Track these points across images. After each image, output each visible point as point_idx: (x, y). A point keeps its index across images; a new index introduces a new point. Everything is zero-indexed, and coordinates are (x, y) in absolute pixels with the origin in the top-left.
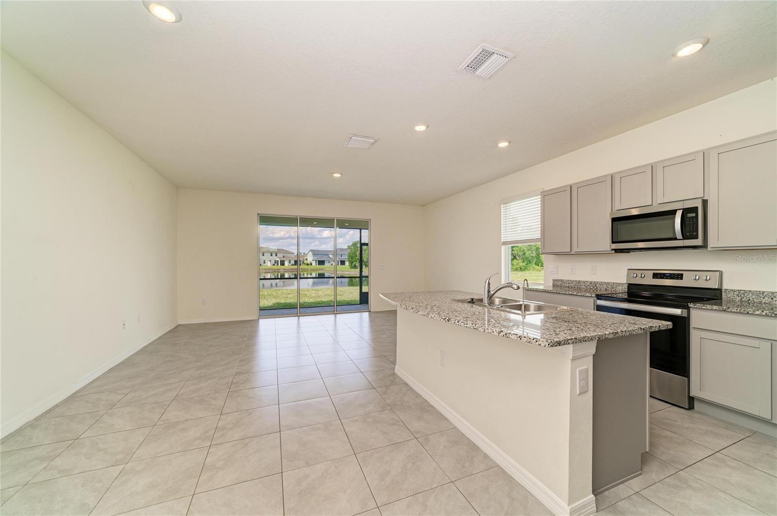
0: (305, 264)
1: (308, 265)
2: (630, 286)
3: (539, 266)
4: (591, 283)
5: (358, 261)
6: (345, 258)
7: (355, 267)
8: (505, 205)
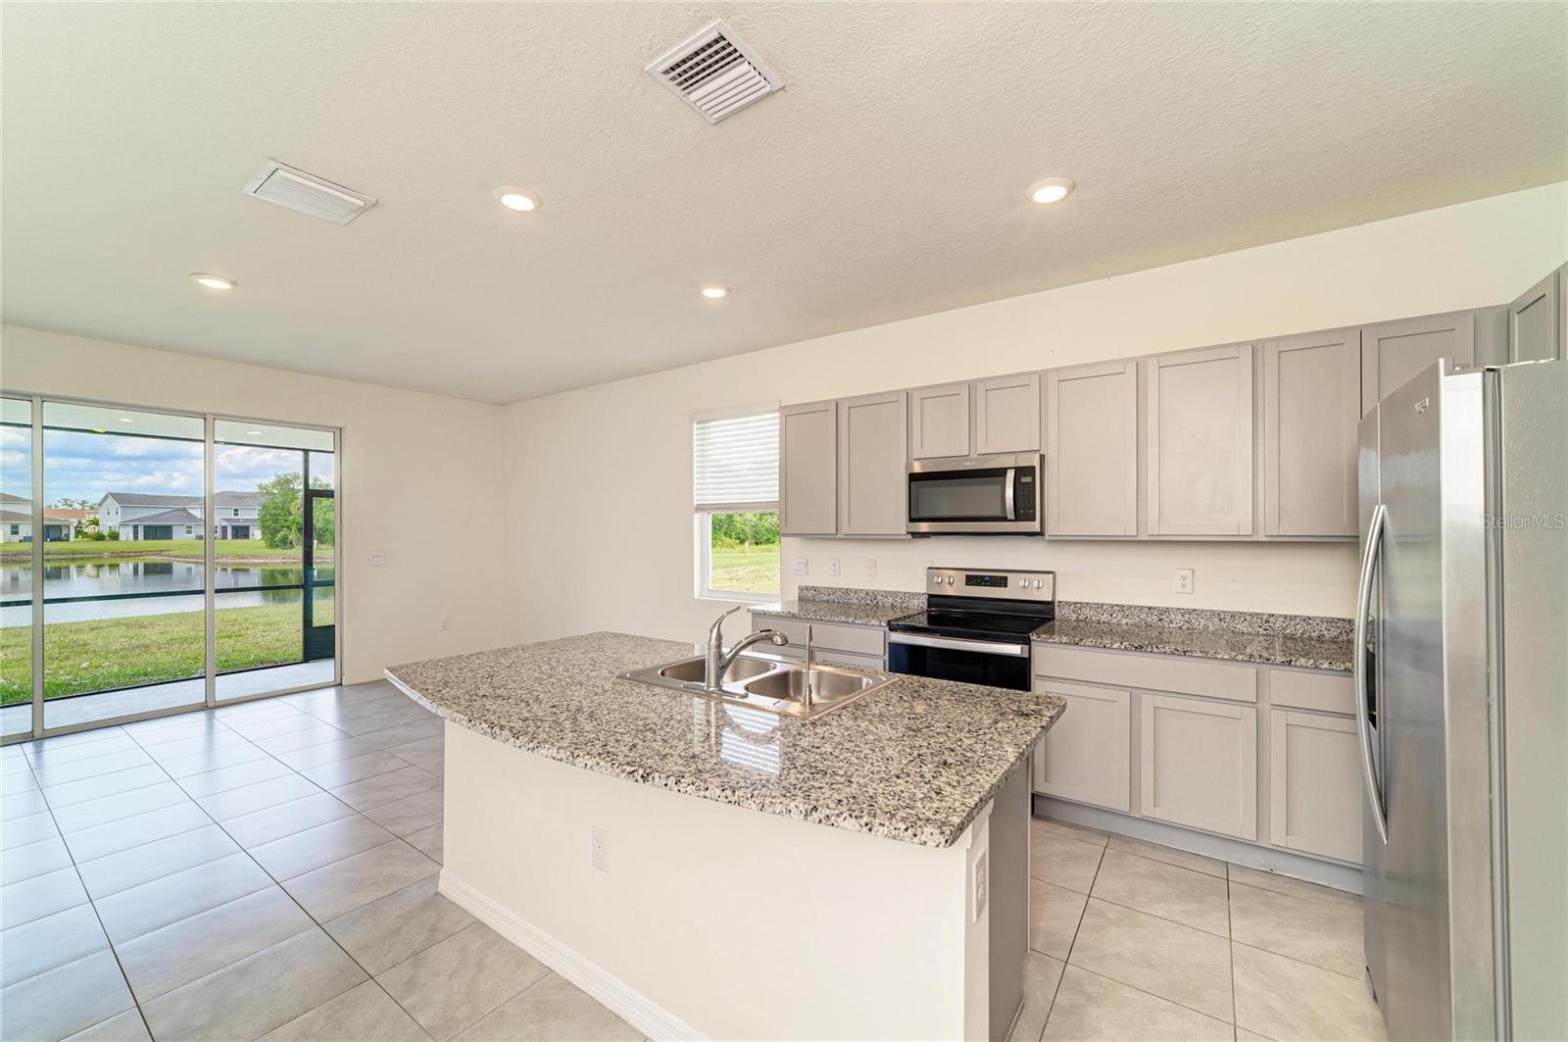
0: (85, 535)
1: (100, 537)
2: (932, 599)
3: (731, 538)
4: (867, 594)
5: (294, 527)
6: (250, 515)
7: (286, 543)
8: (702, 425)
